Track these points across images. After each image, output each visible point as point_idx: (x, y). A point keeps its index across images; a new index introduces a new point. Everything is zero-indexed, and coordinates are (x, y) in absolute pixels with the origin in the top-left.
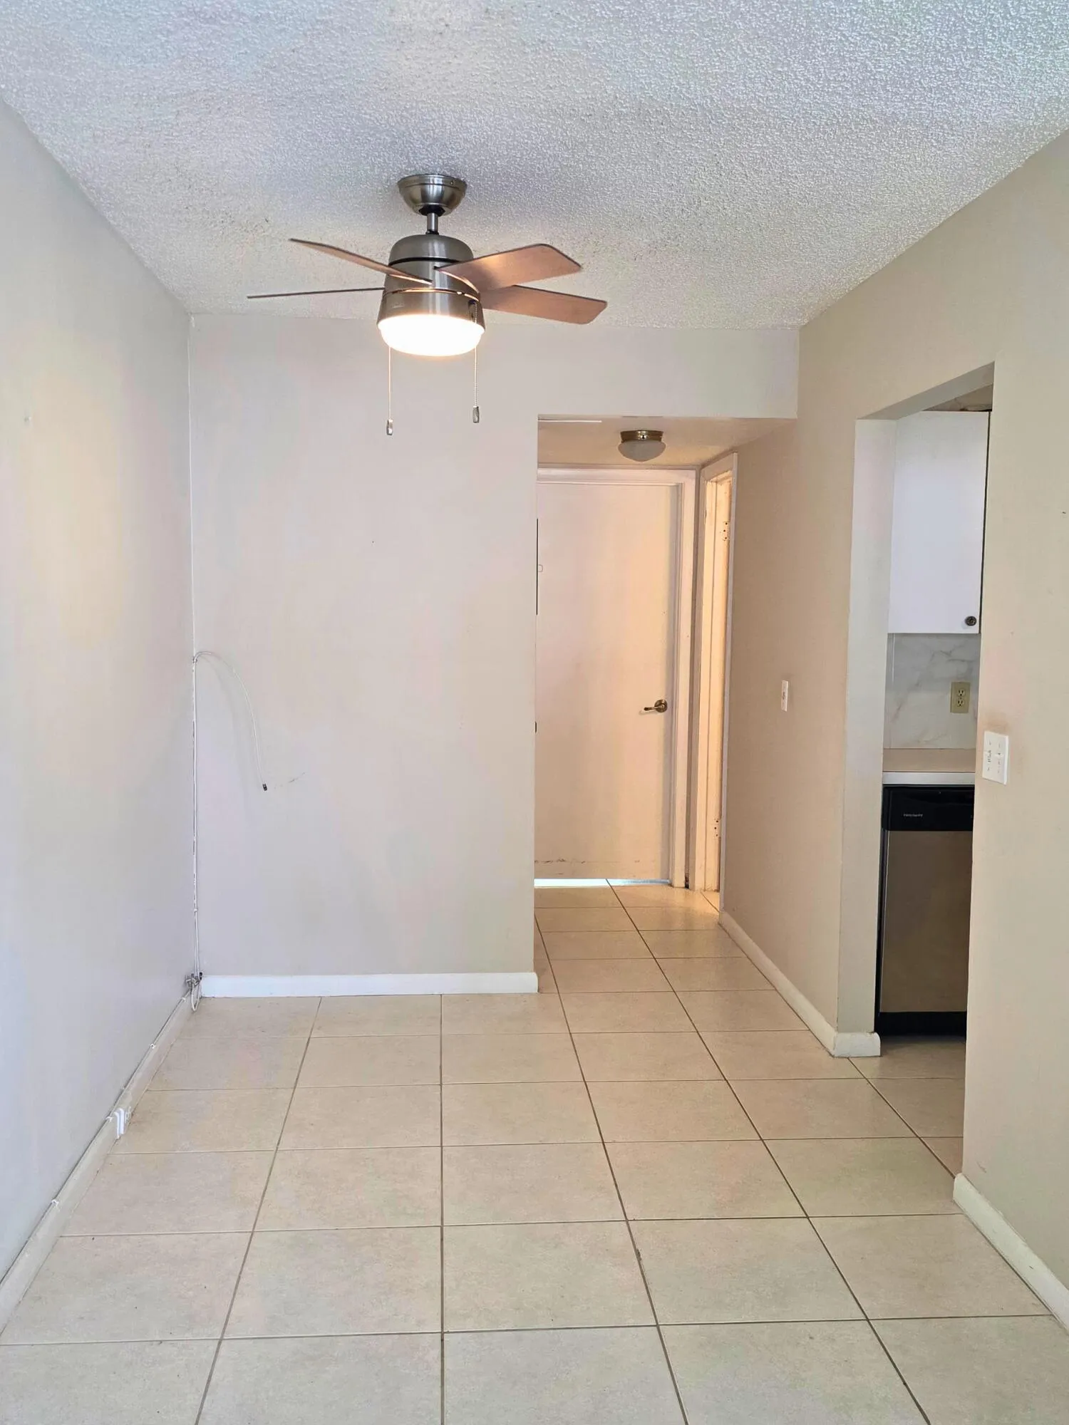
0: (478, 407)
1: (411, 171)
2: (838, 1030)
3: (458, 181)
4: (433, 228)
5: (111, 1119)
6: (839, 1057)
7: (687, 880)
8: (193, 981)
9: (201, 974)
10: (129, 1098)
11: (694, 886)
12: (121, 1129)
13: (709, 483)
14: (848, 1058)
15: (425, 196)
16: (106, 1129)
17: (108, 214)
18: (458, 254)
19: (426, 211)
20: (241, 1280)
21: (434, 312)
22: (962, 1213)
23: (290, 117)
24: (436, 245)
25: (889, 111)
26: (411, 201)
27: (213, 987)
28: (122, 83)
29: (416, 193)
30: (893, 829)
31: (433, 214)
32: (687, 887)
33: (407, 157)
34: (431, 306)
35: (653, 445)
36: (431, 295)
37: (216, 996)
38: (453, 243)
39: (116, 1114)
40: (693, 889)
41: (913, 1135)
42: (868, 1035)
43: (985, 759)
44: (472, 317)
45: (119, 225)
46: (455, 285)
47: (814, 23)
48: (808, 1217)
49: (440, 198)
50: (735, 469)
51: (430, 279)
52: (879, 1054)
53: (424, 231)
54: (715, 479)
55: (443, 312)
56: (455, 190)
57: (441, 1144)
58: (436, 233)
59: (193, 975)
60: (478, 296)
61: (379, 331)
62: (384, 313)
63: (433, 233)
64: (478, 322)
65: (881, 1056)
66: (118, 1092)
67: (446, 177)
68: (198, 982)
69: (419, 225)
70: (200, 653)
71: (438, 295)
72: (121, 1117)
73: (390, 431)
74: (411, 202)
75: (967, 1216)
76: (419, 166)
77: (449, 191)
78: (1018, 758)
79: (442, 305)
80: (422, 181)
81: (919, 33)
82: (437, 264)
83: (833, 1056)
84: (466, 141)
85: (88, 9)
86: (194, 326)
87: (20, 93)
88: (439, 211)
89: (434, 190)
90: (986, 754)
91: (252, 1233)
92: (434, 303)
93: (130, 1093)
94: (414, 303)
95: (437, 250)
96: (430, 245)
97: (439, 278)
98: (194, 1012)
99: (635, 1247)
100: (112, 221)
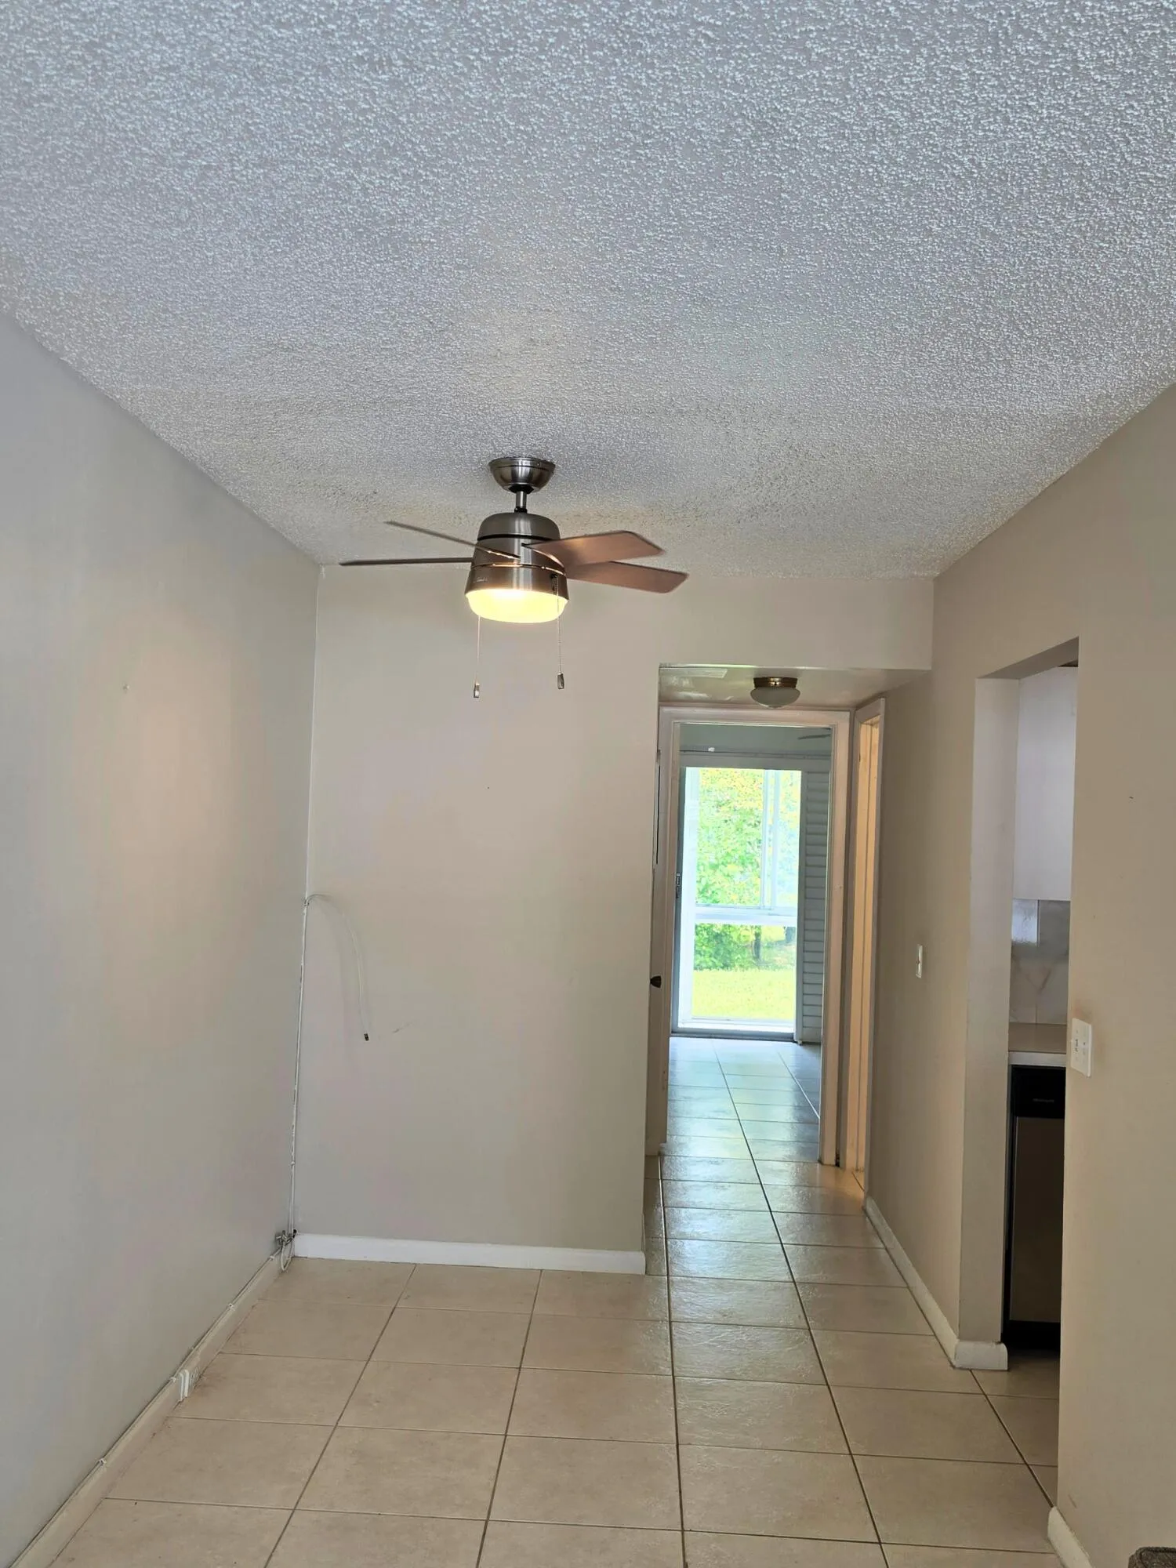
0: (562, 675)
1: (498, 455)
2: (961, 1337)
3: (545, 462)
4: (521, 505)
5: (174, 1379)
6: (961, 1368)
7: (838, 1157)
8: (284, 1239)
9: (295, 1231)
10: (196, 1360)
11: (845, 1165)
12: (185, 1391)
13: (863, 726)
14: (971, 1371)
15: (514, 476)
16: (168, 1391)
17: (229, 488)
18: (545, 532)
19: (515, 489)
20: (273, 1558)
21: (518, 586)
22: (1054, 1552)
23: (376, 416)
24: (522, 523)
25: (943, 407)
26: (502, 480)
27: (308, 1246)
28: (221, 394)
29: (507, 472)
30: (1021, 1115)
31: (522, 493)
32: (837, 1164)
33: (493, 444)
34: (515, 580)
35: (788, 691)
36: (515, 569)
37: (309, 1256)
38: (537, 520)
39: (181, 1375)
40: (844, 1169)
41: (1021, 1461)
42: (994, 1346)
43: (1073, 1047)
44: (553, 589)
45: (239, 496)
46: (540, 561)
47: (839, 345)
48: (880, 1543)
49: (529, 478)
50: (882, 714)
51: (516, 553)
52: (1006, 1368)
53: (512, 509)
54: (869, 721)
55: (525, 587)
56: (542, 473)
57: (506, 1431)
58: (525, 511)
59: (284, 1232)
60: (562, 570)
61: (467, 599)
62: (471, 586)
63: (521, 511)
64: (560, 595)
65: (1008, 1370)
66: (185, 1352)
67: (533, 460)
68: (291, 1240)
69: (507, 502)
70: (312, 897)
71: (522, 570)
72: (186, 1379)
73: (477, 693)
74: (500, 479)
75: (1058, 1557)
76: (506, 451)
77: (537, 472)
78: (1100, 1050)
79: (525, 580)
80: (512, 462)
81: (943, 349)
82: (522, 541)
83: (954, 1367)
84: (543, 432)
85: (181, 343)
86: (324, 575)
87: (134, 401)
88: (528, 490)
89: (523, 470)
90: (1073, 1041)
91: (294, 1510)
92: (518, 578)
93: (199, 1353)
94: (501, 578)
95: (522, 527)
96: (517, 523)
97: (523, 553)
98: (282, 1272)
99: (684, 1561)
100: (233, 493)
